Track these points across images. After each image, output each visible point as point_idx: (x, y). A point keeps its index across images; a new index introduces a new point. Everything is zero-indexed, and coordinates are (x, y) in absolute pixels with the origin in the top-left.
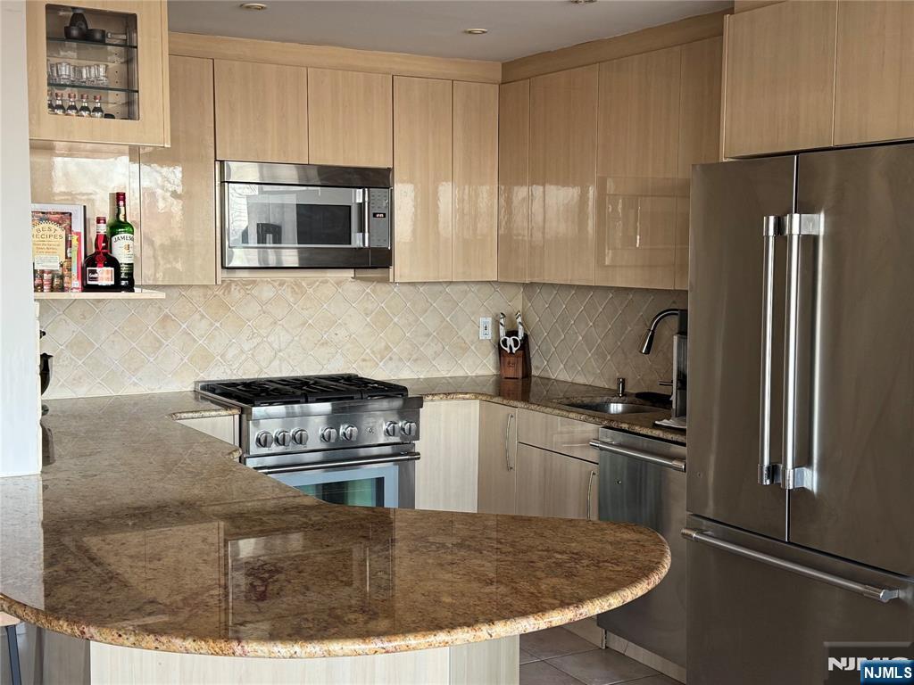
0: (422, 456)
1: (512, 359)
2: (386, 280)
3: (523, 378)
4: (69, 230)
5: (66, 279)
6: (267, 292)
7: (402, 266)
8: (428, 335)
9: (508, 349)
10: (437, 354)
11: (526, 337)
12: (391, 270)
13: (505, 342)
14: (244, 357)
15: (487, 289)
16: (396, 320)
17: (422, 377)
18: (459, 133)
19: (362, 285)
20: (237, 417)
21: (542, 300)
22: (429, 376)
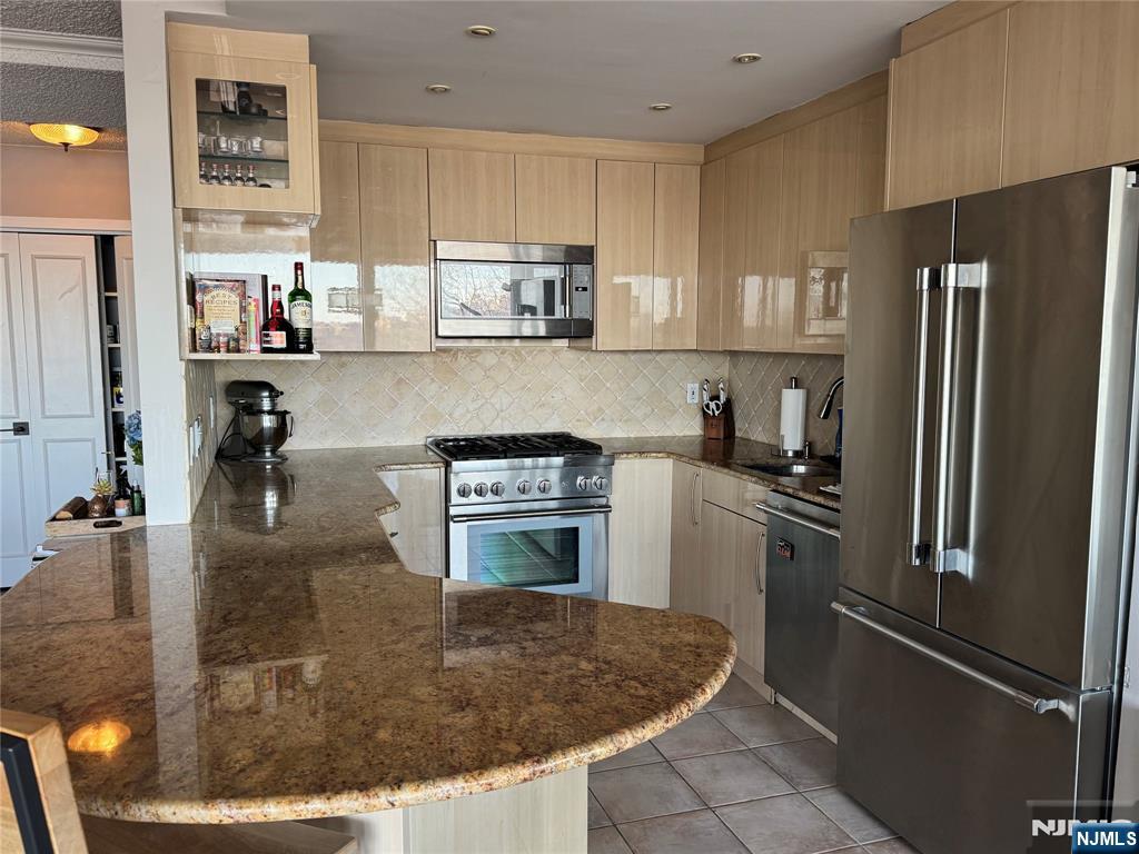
0: (613, 509)
1: (715, 422)
2: (588, 349)
3: (725, 438)
4: (243, 296)
5: (241, 342)
6: (490, 359)
7: (604, 337)
8: (638, 399)
9: (711, 413)
10: (646, 416)
11: (729, 402)
12: (594, 339)
13: (707, 406)
14: (469, 416)
15: (694, 357)
16: (608, 385)
17: (632, 436)
18: (660, 213)
19: (578, 354)
20: (443, 469)
21: (746, 366)
22: (639, 435)
